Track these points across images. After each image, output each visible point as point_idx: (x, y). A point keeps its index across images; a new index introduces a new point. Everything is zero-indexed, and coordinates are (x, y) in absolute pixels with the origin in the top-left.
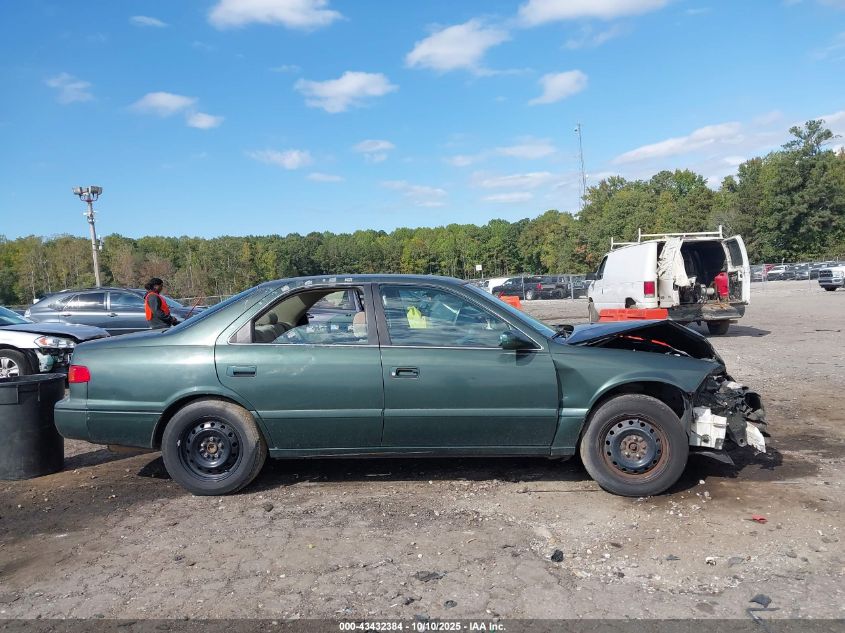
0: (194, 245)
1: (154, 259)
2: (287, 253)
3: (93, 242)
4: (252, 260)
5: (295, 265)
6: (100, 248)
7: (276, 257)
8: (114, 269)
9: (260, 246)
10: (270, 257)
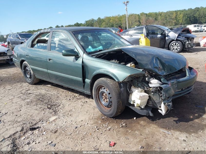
0: (161, 14)
1: (151, 18)
2: (187, 15)
3: (127, 15)
4: (176, 17)
5: (189, 18)
6: (128, 17)
7: (183, 16)
8: (141, 21)
9: (179, 13)
10: (181, 16)
